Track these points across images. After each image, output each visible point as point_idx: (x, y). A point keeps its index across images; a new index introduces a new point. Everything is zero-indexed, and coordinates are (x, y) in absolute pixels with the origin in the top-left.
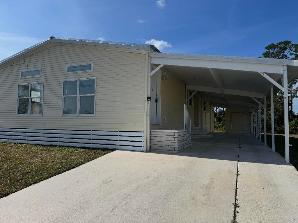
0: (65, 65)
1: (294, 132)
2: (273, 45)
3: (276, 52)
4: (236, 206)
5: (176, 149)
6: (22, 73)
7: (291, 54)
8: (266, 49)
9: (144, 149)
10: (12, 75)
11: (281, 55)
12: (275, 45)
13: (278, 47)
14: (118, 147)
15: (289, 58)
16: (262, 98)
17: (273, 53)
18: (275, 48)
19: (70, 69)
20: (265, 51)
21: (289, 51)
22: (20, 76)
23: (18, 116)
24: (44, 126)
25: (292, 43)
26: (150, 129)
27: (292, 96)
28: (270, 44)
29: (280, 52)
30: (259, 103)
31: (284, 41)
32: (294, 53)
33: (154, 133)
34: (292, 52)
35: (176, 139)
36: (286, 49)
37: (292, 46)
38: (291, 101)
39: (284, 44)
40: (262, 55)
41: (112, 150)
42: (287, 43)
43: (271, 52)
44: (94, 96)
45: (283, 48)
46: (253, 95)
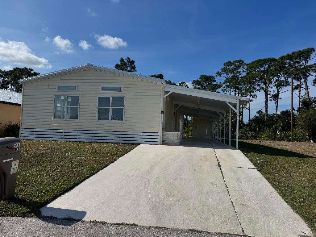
0: (99, 85)
1: (243, 137)
2: (230, 62)
3: (232, 69)
4: (218, 161)
5: (179, 143)
6: (58, 87)
7: (244, 71)
8: (224, 65)
9: (160, 143)
10: (48, 88)
11: (236, 71)
12: (231, 63)
13: (234, 65)
14: (141, 142)
15: (242, 74)
16: (224, 112)
17: (229, 69)
18: (232, 65)
19: (103, 89)
20: (223, 67)
21: (242, 69)
22: (57, 89)
23: (54, 120)
24: (80, 128)
25: (245, 62)
26: (163, 131)
27: (242, 107)
28: (227, 62)
29: (235, 69)
30: (221, 115)
31: (239, 60)
32: (246, 70)
33: (164, 134)
34: (244, 70)
35: (179, 137)
36: (240, 67)
37: (245, 65)
38: (242, 112)
39: (239, 62)
40: (221, 70)
41: (139, 144)
42: (241, 62)
43: (228, 68)
44: (123, 109)
45: (237, 66)
46: (218, 110)
